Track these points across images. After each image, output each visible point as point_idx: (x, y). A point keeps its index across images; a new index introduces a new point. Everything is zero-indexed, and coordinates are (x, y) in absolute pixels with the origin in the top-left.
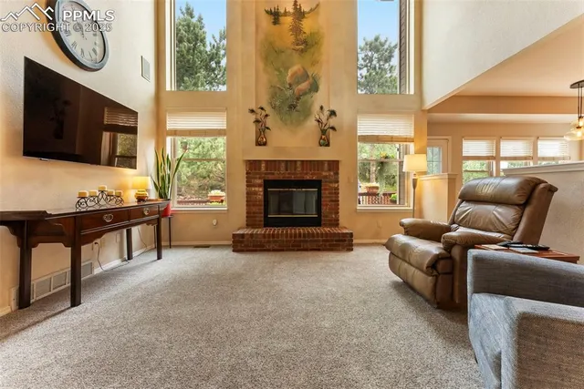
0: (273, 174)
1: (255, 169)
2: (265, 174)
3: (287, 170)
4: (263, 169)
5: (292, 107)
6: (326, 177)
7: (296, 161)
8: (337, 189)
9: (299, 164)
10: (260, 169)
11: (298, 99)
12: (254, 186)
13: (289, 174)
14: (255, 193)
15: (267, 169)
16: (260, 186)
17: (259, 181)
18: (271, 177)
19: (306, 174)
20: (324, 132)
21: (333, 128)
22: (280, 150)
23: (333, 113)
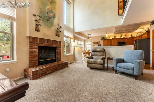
0: (42, 44)
1: (35, 41)
2: (39, 44)
3: (47, 43)
4: (38, 41)
5: (48, 20)
6: (58, 46)
7: (50, 40)
8: (61, 50)
9: (51, 41)
10: (37, 41)
11: (50, 18)
12: (34, 48)
13: (48, 44)
14: (35, 52)
15: (40, 42)
16: (37, 49)
17: (37, 47)
18: (41, 45)
19: (53, 45)
20: (57, 32)
21: (60, 32)
22: (45, 35)
23: (61, 27)
